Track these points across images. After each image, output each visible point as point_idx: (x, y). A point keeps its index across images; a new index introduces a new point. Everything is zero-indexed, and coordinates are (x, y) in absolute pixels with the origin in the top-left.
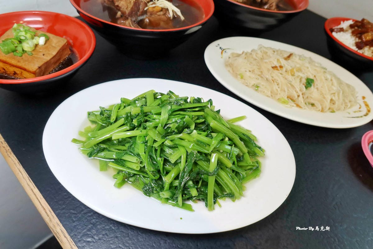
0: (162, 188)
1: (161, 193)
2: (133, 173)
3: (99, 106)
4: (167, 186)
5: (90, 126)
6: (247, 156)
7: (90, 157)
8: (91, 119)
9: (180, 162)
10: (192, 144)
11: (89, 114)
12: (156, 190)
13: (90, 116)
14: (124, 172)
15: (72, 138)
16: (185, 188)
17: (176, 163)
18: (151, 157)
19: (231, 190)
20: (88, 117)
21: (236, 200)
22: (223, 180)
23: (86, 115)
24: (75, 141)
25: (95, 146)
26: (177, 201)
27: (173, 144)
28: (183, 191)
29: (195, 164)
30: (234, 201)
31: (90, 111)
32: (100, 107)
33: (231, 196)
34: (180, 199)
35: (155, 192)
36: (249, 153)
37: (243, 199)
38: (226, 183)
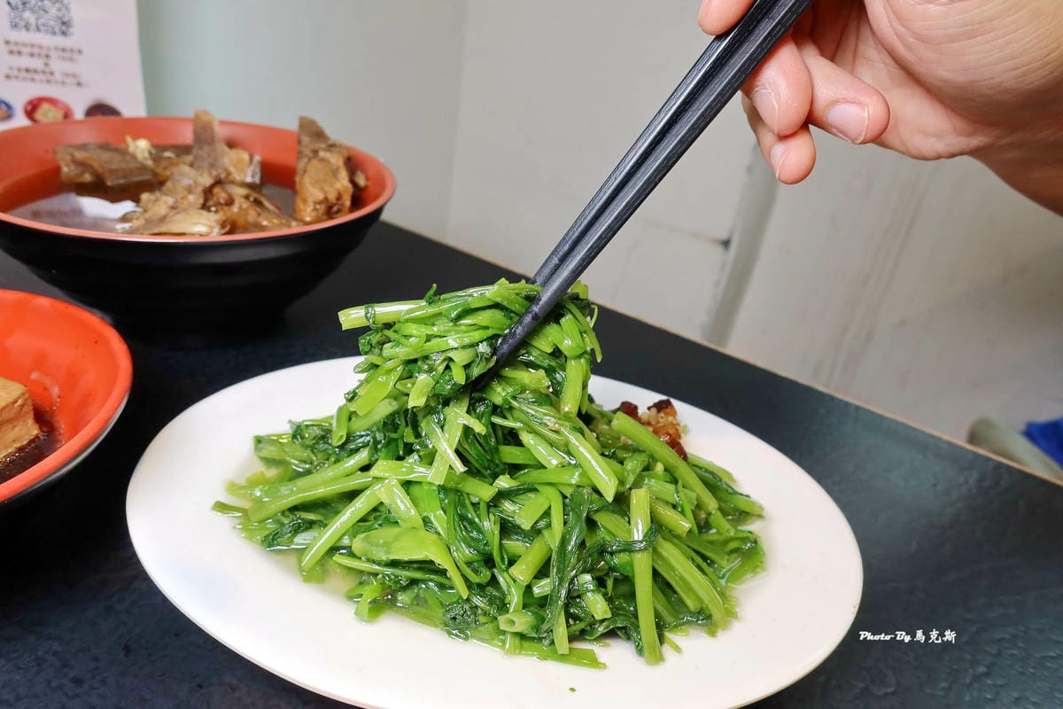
0: (503, 607)
1: (502, 619)
2: (408, 578)
3: (287, 420)
4: (515, 598)
5: (262, 473)
6: (718, 520)
7: (270, 546)
8: (265, 453)
9: (549, 526)
10: (577, 474)
11: (259, 441)
12: (485, 614)
13: (260, 446)
14: (380, 576)
15: (215, 501)
16: (574, 597)
17: (536, 532)
18: (463, 518)
19: (700, 600)
20: (257, 449)
21: (720, 631)
22: (674, 569)
23: (249, 445)
24: (221, 507)
25: (283, 513)
26: (552, 643)
27: (519, 484)
28: (567, 606)
29: (591, 524)
30: (712, 634)
31: (262, 433)
32: (290, 422)
33: (704, 618)
34: (561, 632)
35: (482, 619)
36: (720, 509)
37: (737, 628)
38: (682, 578)
